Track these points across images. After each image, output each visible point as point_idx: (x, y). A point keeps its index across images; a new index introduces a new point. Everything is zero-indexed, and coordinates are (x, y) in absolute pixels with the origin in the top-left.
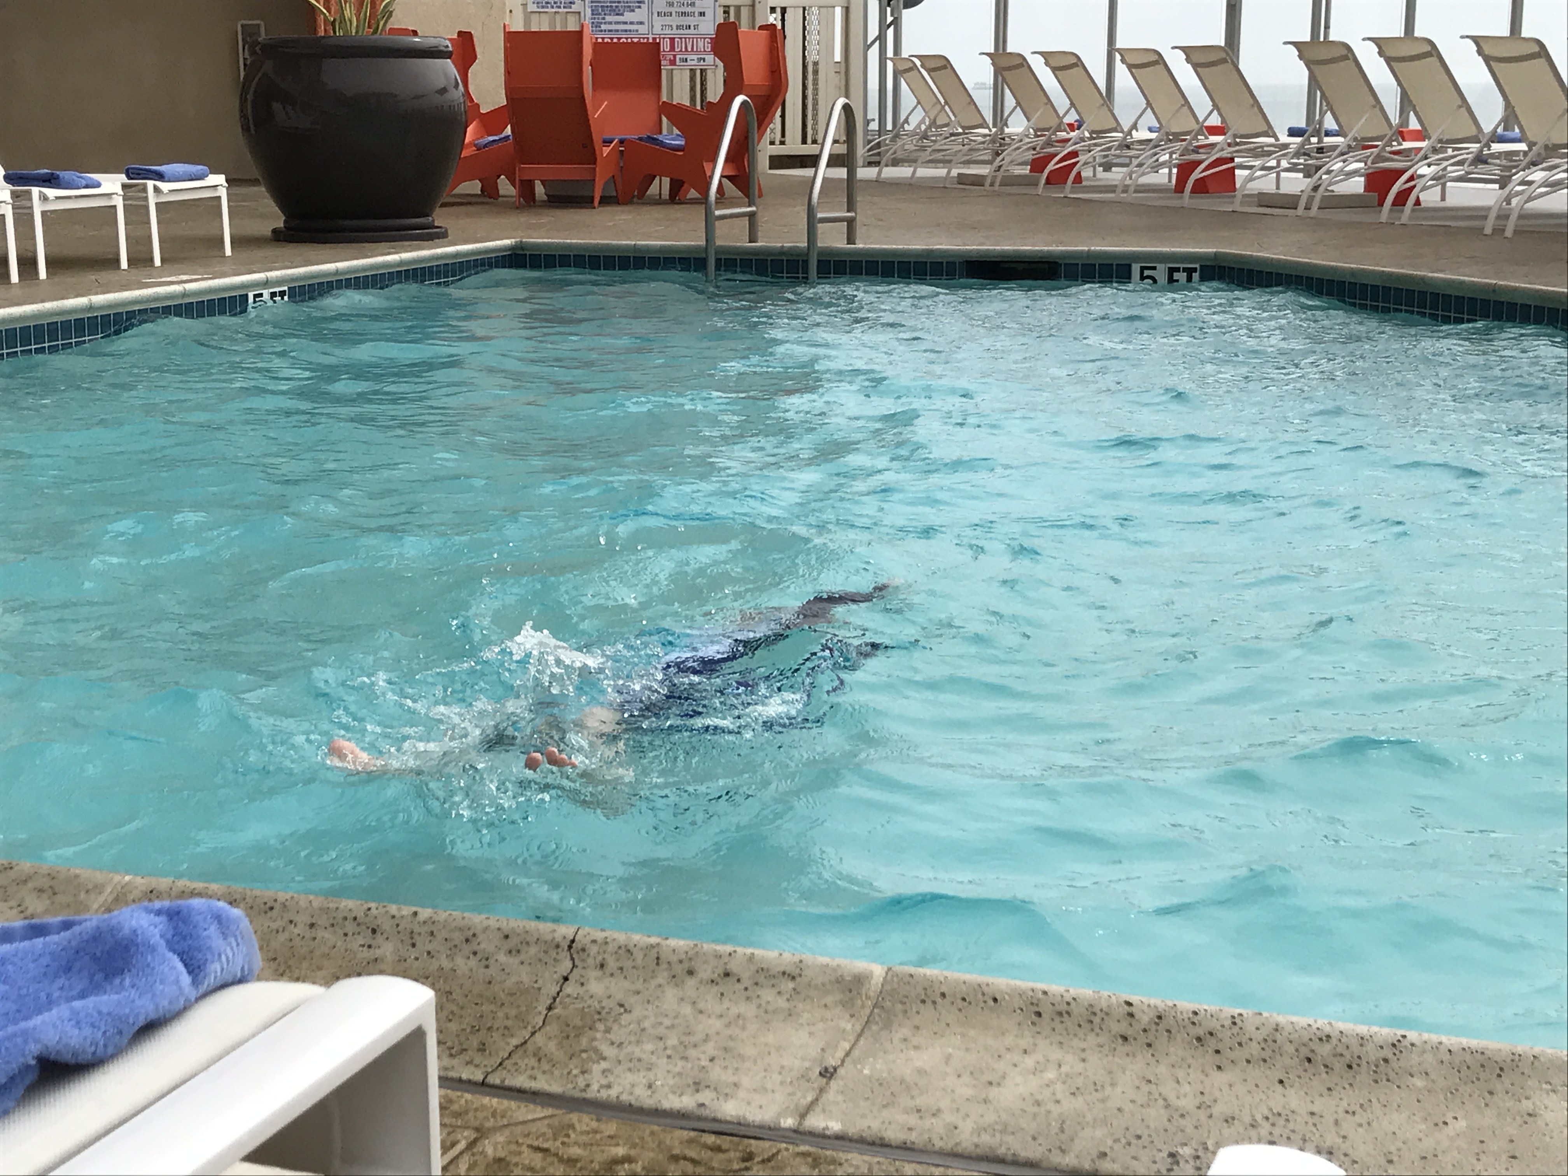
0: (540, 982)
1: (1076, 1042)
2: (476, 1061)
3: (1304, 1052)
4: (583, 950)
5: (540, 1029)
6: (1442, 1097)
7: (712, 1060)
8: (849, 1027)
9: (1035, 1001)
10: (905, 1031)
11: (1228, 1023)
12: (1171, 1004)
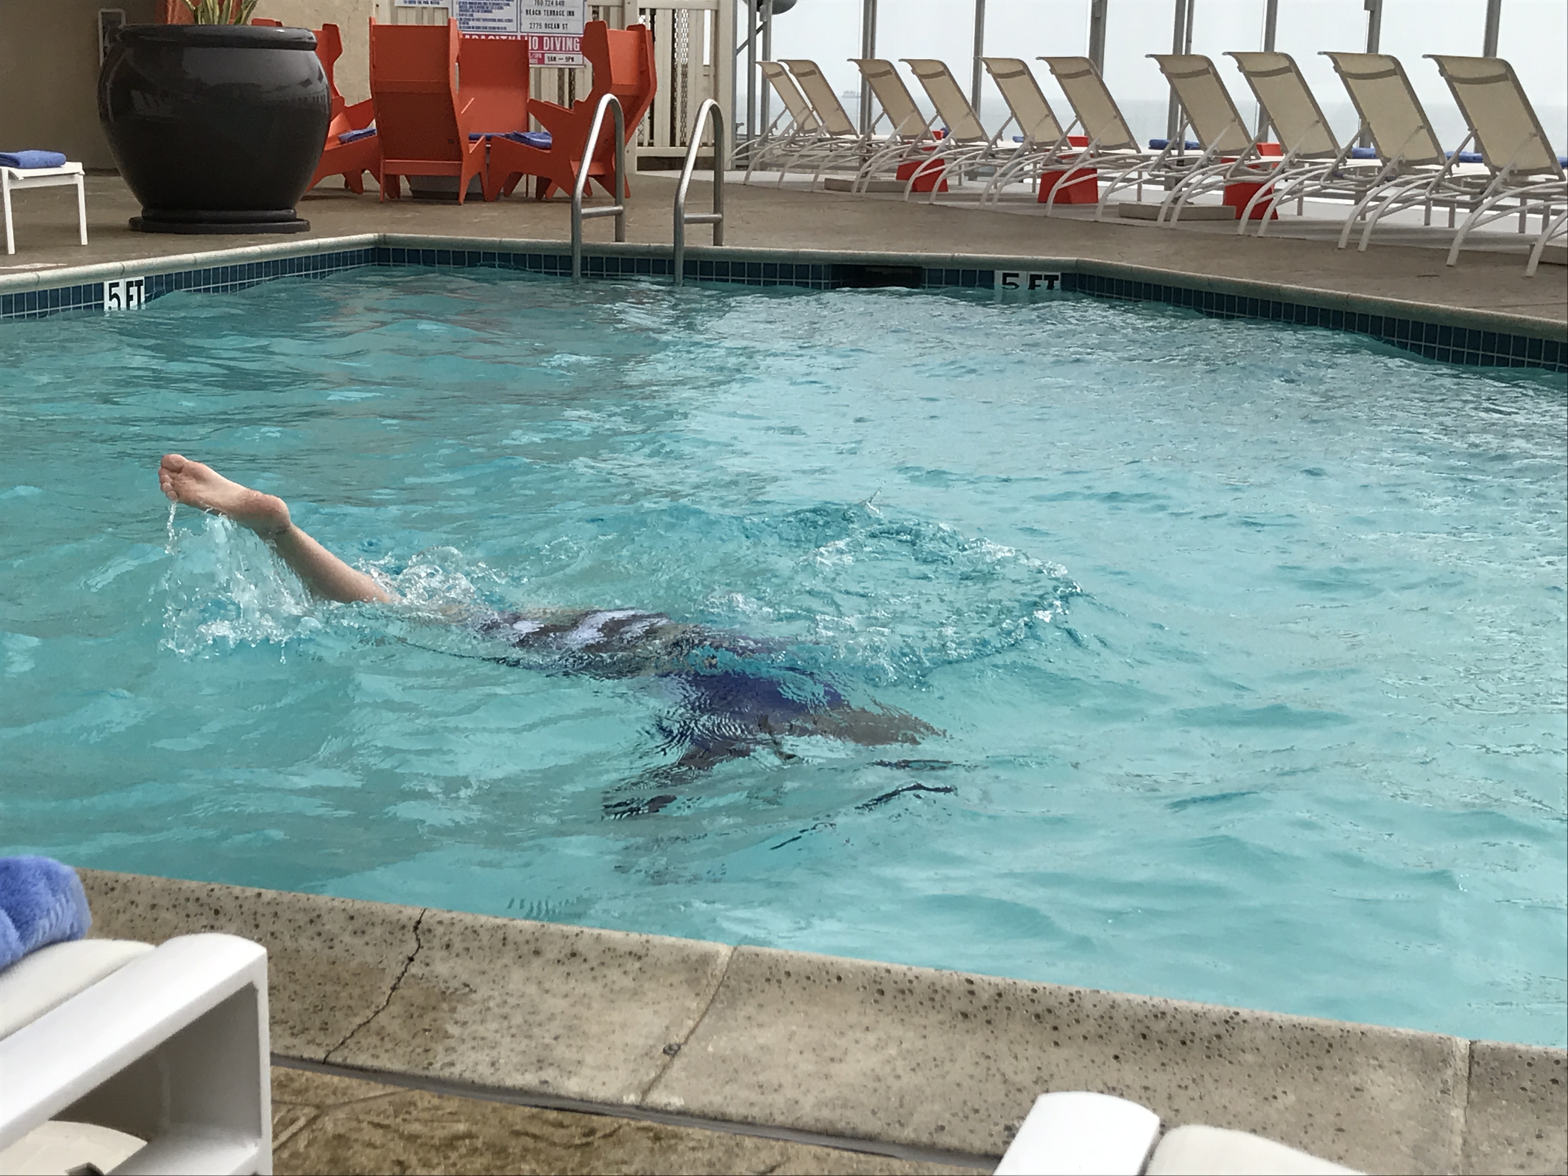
0: (385, 962)
1: (917, 1020)
2: (317, 1041)
3: (1140, 1028)
4: (429, 931)
5: (383, 1009)
6: (1272, 1071)
7: (556, 1038)
8: (694, 1005)
9: (878, 979)
10: (750, 1010)
11: (1066, 1000)
12: (1010, 981)
